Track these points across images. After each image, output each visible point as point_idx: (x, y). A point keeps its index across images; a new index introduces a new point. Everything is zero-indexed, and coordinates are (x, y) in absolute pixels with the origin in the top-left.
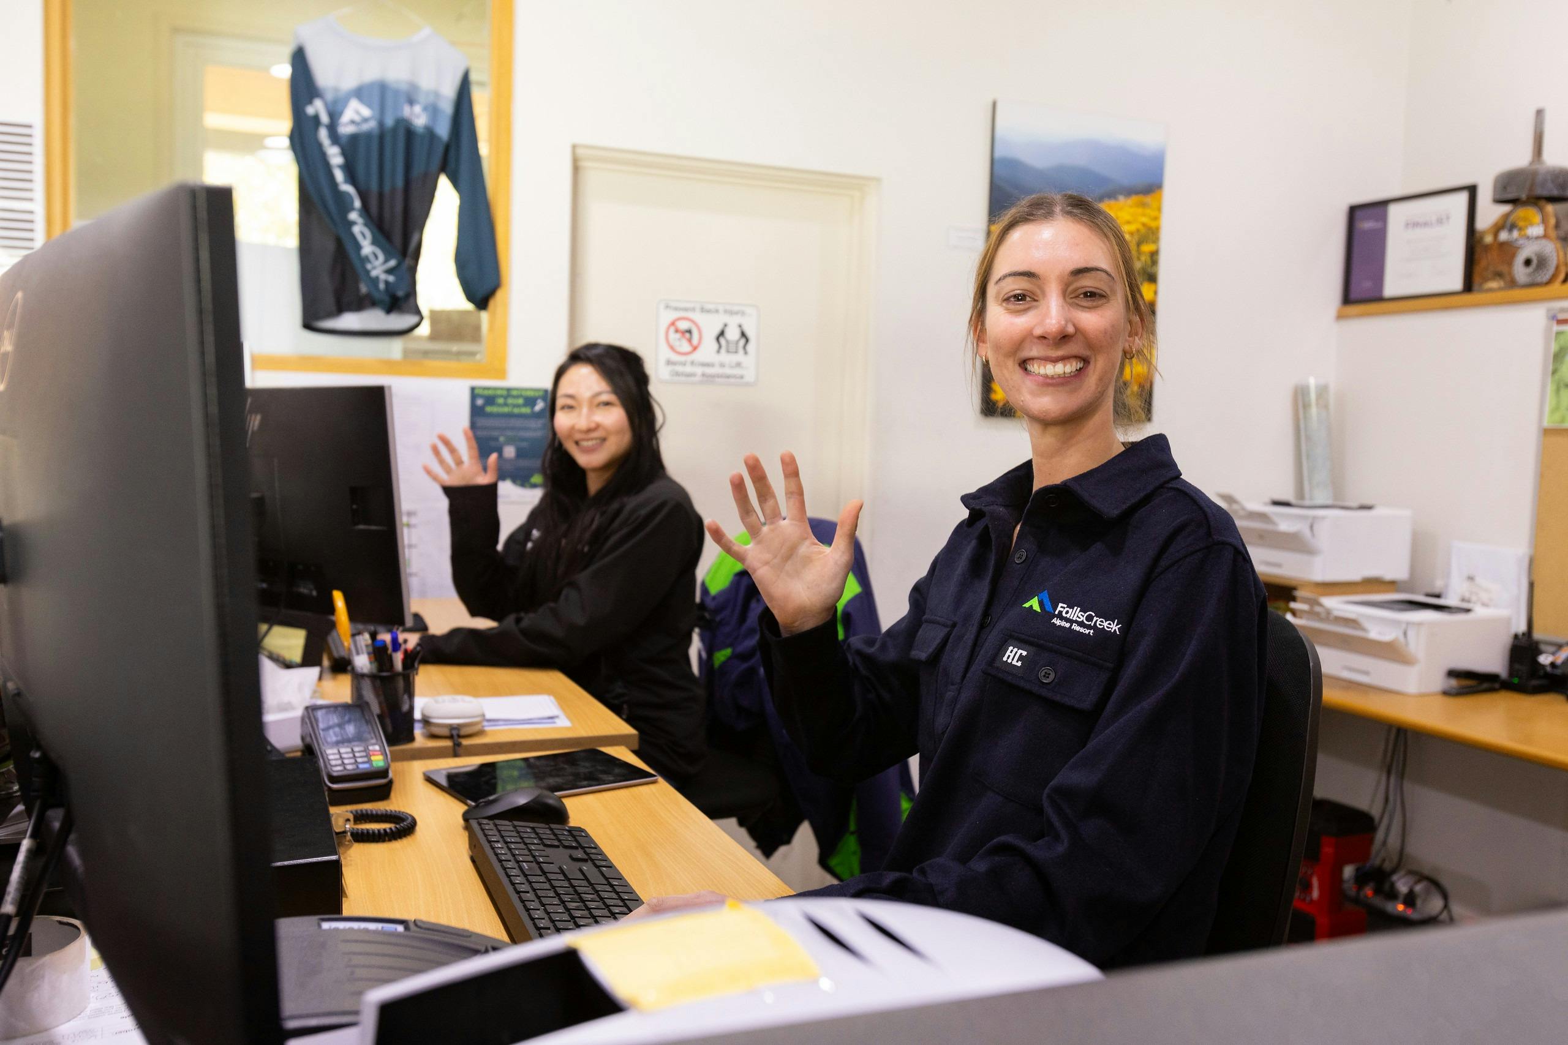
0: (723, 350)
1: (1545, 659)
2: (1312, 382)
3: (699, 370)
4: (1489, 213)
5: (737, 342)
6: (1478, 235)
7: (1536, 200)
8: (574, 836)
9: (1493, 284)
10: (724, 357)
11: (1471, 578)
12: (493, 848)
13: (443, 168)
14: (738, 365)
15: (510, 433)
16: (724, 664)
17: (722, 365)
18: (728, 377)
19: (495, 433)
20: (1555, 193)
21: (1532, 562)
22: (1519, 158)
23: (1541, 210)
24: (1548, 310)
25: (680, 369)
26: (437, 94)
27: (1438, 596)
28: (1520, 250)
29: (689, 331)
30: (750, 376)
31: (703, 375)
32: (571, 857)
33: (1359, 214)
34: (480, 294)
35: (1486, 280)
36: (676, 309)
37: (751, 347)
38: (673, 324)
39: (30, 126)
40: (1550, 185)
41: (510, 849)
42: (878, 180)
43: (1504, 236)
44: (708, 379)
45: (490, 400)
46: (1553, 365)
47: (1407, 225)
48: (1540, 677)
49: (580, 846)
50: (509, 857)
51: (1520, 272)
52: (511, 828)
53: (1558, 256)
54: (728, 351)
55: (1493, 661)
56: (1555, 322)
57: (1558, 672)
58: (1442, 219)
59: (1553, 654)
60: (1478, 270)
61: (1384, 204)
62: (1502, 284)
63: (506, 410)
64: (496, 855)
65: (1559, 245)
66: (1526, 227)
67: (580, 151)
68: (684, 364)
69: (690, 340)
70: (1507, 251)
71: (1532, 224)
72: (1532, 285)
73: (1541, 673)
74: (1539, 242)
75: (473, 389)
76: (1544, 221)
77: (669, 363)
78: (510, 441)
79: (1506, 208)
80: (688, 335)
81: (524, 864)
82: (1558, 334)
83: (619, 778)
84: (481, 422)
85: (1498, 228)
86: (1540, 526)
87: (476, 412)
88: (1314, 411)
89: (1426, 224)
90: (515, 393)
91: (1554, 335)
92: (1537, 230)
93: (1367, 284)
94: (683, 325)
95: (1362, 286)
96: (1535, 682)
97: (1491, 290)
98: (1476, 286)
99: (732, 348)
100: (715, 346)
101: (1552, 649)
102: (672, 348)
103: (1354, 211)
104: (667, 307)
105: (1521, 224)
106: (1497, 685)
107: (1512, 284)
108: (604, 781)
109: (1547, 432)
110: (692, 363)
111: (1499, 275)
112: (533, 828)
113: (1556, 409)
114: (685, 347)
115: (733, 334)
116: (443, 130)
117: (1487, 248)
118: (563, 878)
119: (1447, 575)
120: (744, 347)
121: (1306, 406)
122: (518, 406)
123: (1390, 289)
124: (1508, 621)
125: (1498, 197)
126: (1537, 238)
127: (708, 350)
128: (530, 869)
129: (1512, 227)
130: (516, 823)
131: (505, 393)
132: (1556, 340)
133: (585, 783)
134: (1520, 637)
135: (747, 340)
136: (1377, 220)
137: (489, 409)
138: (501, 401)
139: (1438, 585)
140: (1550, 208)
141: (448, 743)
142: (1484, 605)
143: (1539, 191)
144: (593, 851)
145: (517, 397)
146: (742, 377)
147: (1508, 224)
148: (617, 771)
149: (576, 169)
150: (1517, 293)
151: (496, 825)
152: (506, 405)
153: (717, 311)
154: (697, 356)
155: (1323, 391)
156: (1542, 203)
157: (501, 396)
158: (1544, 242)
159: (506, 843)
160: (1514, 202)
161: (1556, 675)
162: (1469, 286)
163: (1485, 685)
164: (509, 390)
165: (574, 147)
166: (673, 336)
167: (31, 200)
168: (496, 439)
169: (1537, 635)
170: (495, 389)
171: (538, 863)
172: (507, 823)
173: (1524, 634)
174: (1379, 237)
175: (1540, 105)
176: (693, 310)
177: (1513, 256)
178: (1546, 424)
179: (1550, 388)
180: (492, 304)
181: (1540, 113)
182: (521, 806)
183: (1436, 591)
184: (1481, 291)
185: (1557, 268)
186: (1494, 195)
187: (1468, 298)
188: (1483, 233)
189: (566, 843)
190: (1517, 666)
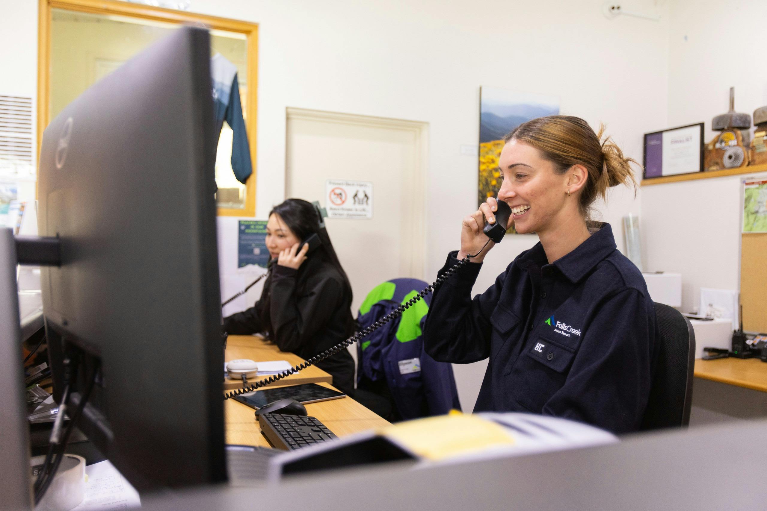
0: (357, 203)
1: (749, 342)
2: (631, 215)
3: (345, 213)
4: (710, 136)
5: (363, 200)
6: (705, 146)
7: (732, 129)
8: (312, 421)
9: (714, 168)
10: (358, 206)
11: (711, 305)
12: (274, 426)
13: (226, 119)
14: (364, 210)
15: (257, 242)
16: (367, 349)
17: (356, 210)
18: (358, 215)
19: (250, 242)
20: (741, 125)
21: (739, 297)
22: (724, 110)
23: (735, 133)
24: (741, 179)
25: (336, 212)
26: (223, 84)
27: (696, 314)
28: (726, 152)
29: (341, 194)
30: (369, 215)
31: (348, 215)
32: (312, 430)
33: (649, 138)
34: (243, 177)
35: (710, 166)
36: (335, 184)
37: (370, 201)
38: (333, 191)
39: (30, 99)
40: (739, 122)
41: (282, 426)
42: (427, 123)
43: (718, 146)
44: (350, 216)
45: (248, 227)
46: (745, 204)
47: (672, 142)
48: (747, 351)
49: (315, 425)
50: (282, 429)
51: (727, 162)
52: (281, 417)
53: (744, 154)
54: (359, 203)
55: (725, 344)
56: (745, 184)
57: (756, 348)
58: (688, 139)
59: (753, 339)
60: (706, 162)
61: (661, 133)
62: (718, 167)
63: (255, 231)
64: (276, 429)
65: (744, 149)
66: (728, 141)
67: (290, 110)
68: (338, 209)
69: (341, 198)
70: (720, 152)
71: (731, 140)
72: (733, 167)
73: (748, 349)
74: (735, 148)
75: (240, 222)
76: (737, 138)
77: (331, 209)
78: (257, 246)
79: (718, 133)
80: (340, 196)
81: (291, 432)
82: (746, 189)
83: (327, 396)
84: (244, 237)
85: (715, 142)
86: (743, 279)
87: (241, 232)
88: (632, 229)
89: (680, 141)
90: (259, 223)
91: (745, 190)
92: (733, 142)
93: (654, 170)
94: (338, 191)
95: (653, 171)
96: (745, 353)
97: (713, 171)
98: (706, 169)
99: (361, 202)
100: (352, 201)
101: (752, 337)
102: (333, 202)
103: (646, 137)
104: (330, 183)
105: (726, 140)
106: (727, 355)
107: (723, 167)
108: (320, 397)
109: (744, 235)
110: (343, 209)
111: (717, 164)
112: (291, 417)
113: (747, 224)
114: (339, 201)
115: (361, 195)
116: (225, 100)
117: (710, 151)
118: (311, 439)
119: (699, 304)
120: (367, 202)
121: (628, 227)
122: (260, 229)
123: (666, 171)
124: (731, 324)
125: (714, 128)
126: (734, 146)
127: (349, 203)
128: (294, 434)
129: (722, 141)
130: (282, 415)
131: (254, 223)
132: (746, 193)
133: (311, 398)
134: (737, 332)
135: (368, 198)
136: (657, 140)
137: (248, 231)
138: (252, 227)
139: (695, 309)
140: (739, 132)
141: (241, 382)
142: (718, 317)
143: (734, 124)
144: (322, 427)
145: (260, 225)
146: (365, 215)
147: (720, 140)
148: (325, 392)
149: (288, 118)
150: (726, 171)
151: (273, 416)
152: (255, 229)
153: (353, 185)
154: (345, 206)
155: (636, 220)
156: (735, 130)
157: (253, 225)
158: (737, 148)
159: (280, 423)
160: (722, 130)
161: (755, 350)
162: (702, 169)
163: (722, 355)
164: (256, 222)
165: (287, 108)
166: (333, 197)
167: (30, 133)
168: (250, 245)
169: (745, 331)
170: (250, 221)
171: (298, 432)
172: (278, 415)
173: (738, 330)
174: (659, 148)
175: (732, 86)
176: (342, 184)
177: (723, 155)
178: (743, 231)
179: (744, 215)
180: (248, 182)
181: (732, 89)
182: (284, 408)
183: (694, 312)
184: (708, 171)
185: (744, 160)
186: (713, 126)
187: (702, 174)
188: (708, 145)
189: (309, 424)
190: (736, 346)
